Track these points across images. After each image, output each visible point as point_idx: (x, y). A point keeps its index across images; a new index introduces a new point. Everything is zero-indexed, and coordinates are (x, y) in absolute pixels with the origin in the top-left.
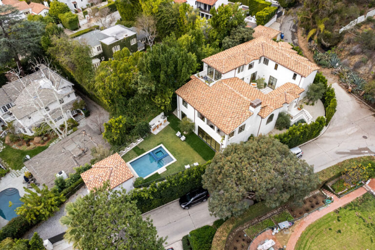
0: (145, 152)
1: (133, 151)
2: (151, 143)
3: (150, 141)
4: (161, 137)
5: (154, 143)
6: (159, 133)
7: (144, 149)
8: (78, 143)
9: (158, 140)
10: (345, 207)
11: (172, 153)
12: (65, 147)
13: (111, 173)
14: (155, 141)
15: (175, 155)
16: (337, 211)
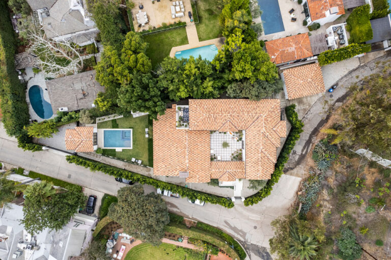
0: (118, 128)
1: (111, 122)
2: (126, 123)
3: (127, 121)
4: (136, 122)
5: (128, 124)
6: (137, 118)
7: (119, 125)
8: (84, 84)
9: (132, 124)
10: (184, 248)
11: (133, 141)
12: (75, 82)
13: (82, 142)
14: (130, 123)
15: (134, 144)
16: (178, 247)
